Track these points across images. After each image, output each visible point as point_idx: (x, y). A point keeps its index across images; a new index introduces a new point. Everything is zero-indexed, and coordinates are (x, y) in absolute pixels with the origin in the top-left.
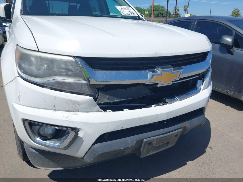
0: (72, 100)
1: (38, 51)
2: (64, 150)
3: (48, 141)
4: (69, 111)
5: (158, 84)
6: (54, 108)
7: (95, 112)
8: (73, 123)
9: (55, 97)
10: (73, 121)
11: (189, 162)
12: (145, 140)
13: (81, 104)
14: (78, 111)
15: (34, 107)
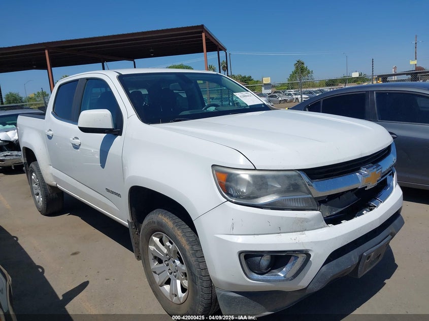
0: (300, 218)
1: (255, 169)
2: (291, 280)
3: (267, 274)
4: (295, 232)
5: (366, 187)
6: (279, 231)
7: (322, 228)
8: (303, 244)
9: (282, 217)
10: (303, 243)
11: (386, 280)
12: (365, 254)
13: (310, 221)
14: (306, 230)
15: (254, 235)
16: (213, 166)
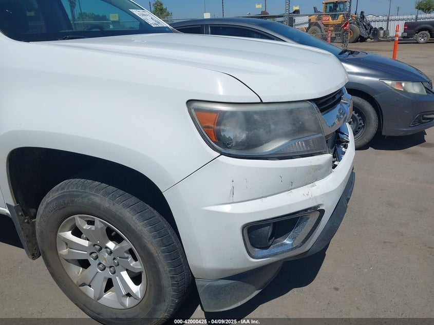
1: (261, 103)
4: (305, 185)
8: (316, 198)
14: (316, 180)
15: (261, 198)
16: (189, 102)
